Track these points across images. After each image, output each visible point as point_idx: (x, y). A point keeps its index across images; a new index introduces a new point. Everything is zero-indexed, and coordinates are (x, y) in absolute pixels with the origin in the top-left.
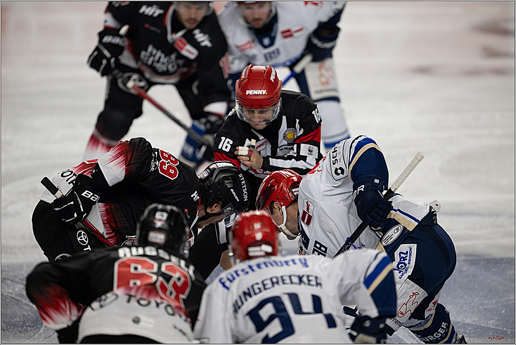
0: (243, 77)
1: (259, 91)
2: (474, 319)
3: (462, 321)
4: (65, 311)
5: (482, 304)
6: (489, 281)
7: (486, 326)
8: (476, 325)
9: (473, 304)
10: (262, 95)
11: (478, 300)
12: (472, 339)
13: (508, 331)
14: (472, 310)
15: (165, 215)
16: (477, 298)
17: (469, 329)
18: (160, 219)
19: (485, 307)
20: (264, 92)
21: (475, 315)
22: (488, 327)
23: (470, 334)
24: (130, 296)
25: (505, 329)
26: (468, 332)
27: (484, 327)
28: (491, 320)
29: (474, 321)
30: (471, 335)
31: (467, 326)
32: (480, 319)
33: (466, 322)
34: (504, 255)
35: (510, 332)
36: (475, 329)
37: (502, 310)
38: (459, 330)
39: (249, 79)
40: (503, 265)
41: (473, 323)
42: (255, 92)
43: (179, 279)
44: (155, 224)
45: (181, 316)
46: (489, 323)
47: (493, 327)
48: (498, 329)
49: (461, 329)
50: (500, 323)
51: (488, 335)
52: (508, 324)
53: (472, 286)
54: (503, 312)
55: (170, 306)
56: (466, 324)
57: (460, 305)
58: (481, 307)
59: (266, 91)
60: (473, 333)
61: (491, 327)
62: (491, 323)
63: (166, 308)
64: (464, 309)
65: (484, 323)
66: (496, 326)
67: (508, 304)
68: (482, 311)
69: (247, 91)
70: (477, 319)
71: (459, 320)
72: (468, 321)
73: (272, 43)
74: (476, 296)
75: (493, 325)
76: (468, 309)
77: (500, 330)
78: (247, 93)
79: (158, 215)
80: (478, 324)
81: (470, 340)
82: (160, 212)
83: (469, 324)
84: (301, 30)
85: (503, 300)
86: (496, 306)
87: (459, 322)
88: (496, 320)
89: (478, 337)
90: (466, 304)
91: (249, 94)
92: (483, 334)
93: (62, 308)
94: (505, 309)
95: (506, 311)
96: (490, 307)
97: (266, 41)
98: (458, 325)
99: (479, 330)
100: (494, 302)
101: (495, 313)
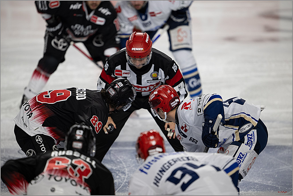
0: (130, 40)
1: (139, 48)
2: (259, 180)
3: (252, 181)
4: (23, 187)
5: (264, 172)
6: (268, 159)
7: (267, 184)
8: (261, 184)
9: (259, 172)
10: (141, 51)
11: (262, 170)
12: (258, 192)
13: (279, 187)
14: (258, 175)
15: (82, 132)
16: (262, 169)
17: (257, 186)
18: (79, 134)
19: (266, 173)
20: (142, 49)
21: (260, 178)
22: (268, 185)
23: (257, 188)
24: (51, 176)
25: (277, 186)
26: (256, 187)
27: (265, 185)
28: (269, 181)
29: (259, 181)
30: (258, 190)
31: (256, 184)
32: (263, 180)
33: (255, 182)
34: (276, 144)
35: (280, 187)
36: (260, 186)
37: (275, 175)
38: (251, 186)
39: (133, 41)
40: (276, 150)
41: (259, 183)
42: (137, 49)
43: (83, 167)
44: (76, 137)
45: (81, 186)
46: (268, 182)
47: (271, 185)
48: (273, 186)
49: (252, 186)
50: (274, 182)
51: (267, 189)
52: (279, 183)
53: (258, 161)
54: (276, 176)
55: (74, 180)
56: (255, 183)
57: (252, 172)
58: (263, 174)
59: (143, 48)
60: (259, 188)
61: (269, 185)
62: (270, 183)
63: (71, 182)
64: (254, 175)
65: (265, 183)
66: (272, 184)
67: (279, 172)
68: (264, 175)
69: (132, 48)
70: (261, 181)
71: (251, 181)
72: (256, 181)
73: (146, 18)
74: (261, 168)
75: (270, 184)
76: (256, 175)
77: (274, 186)
78: (132, 50)
79: (78, 132)
80: (262, 183)
81: (257, 192)
82: (79, 130)
83: (257, 183)
84: (160, 13)
85: (276, 169)
86: (272, 173)
87: (251, 182)
88: (272, 181)
89: (262, 191)
90: (255, 172)
91: (133, 50)
92: (265, 189)
93: (21, 186)
94: (277, 175)
95: (278, 176)
96: (269, 173)
97: (143, 17)
98: (250, 184)
99: (262, 186)
100: (271, 170)
101: (272, 177)
